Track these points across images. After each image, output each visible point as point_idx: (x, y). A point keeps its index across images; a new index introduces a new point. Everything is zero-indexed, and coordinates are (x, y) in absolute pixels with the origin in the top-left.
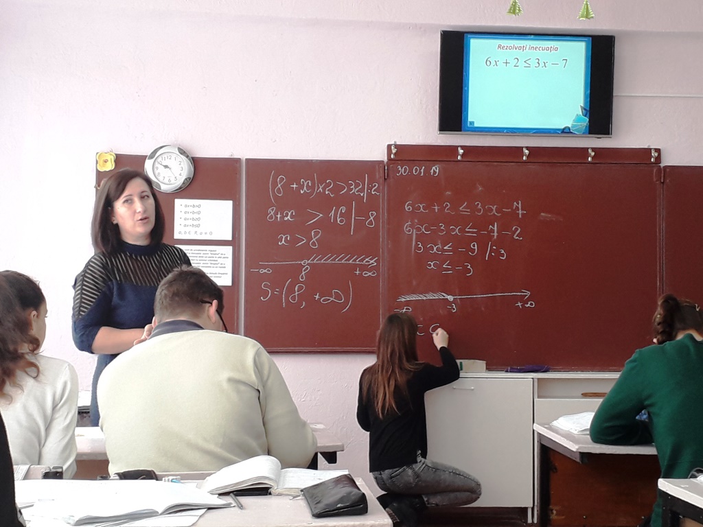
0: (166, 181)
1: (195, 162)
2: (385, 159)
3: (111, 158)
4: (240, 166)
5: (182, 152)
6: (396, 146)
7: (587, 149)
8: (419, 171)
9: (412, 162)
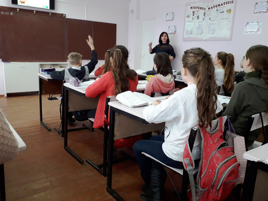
6: (1, 6)
7: (49, 12)
8: (7, 13)
9: (5, 11)
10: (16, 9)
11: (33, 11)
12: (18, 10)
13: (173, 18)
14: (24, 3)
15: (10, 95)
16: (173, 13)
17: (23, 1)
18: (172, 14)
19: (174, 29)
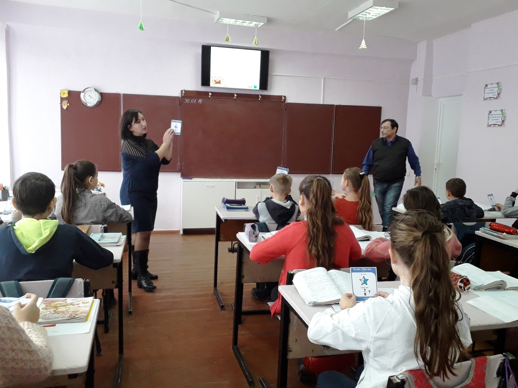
0: (90, 102)
1: (102, 94)
2: (180, 96)
3: (66, 92)
4: (120, 97)
5: (96, 90)
6: (185, 91)
7: (258, 95)
8: (194, 101)
9: (191, 98)
10: (208, 93)
11: (232, 95)
12: (210, 94)
13: (499, 94)
14: (219, 82)
15: (187, 232)
16: (498, 83)
17: (219, 80)
18: (496, 86)
19: (501, 116)
